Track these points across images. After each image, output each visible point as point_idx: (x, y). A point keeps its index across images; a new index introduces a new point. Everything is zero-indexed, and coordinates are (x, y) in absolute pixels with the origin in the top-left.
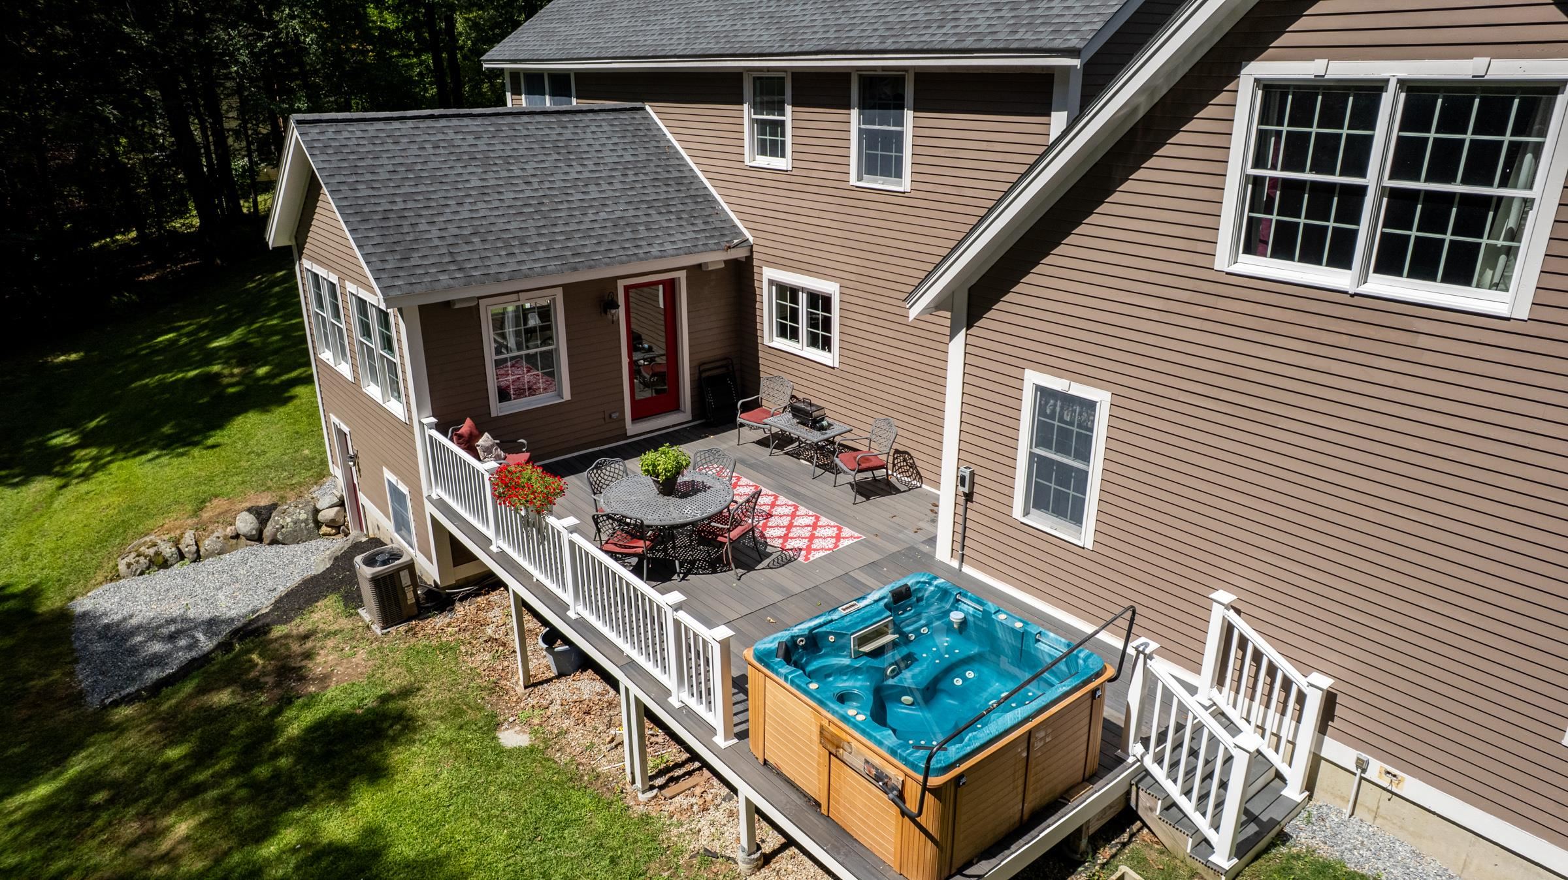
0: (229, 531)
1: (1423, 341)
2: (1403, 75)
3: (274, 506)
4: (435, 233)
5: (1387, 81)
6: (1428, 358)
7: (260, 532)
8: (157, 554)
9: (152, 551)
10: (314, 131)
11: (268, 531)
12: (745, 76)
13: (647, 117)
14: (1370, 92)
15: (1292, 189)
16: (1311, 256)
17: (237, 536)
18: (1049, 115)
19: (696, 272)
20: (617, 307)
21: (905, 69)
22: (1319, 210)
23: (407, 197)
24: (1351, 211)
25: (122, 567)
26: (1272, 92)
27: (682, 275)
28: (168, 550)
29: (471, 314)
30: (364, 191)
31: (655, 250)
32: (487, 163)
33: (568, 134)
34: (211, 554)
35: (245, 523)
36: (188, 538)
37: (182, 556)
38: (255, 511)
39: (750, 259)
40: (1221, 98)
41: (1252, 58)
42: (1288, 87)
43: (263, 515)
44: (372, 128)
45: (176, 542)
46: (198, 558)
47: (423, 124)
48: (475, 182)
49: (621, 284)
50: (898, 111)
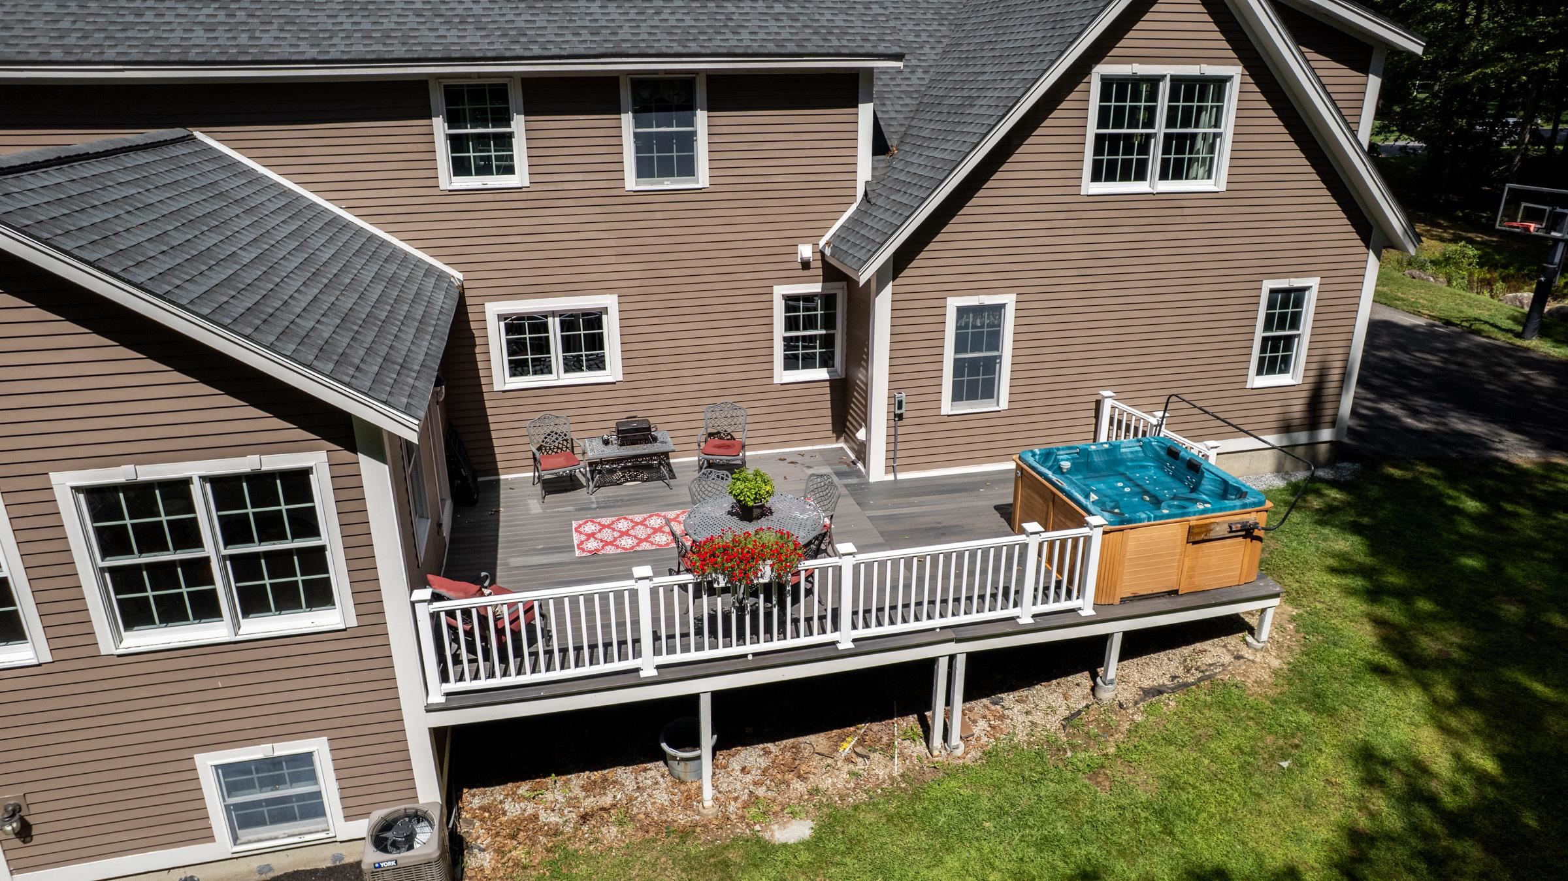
1: (1186, 212)
2: (1173, 73)
5: (1166, 76)
6: (1189, 219)
12: (431, 85)
13: (212, 148)
14: (1154, 81)
15: (1114, 138)
16: (1125, 177)
18: (857, 107)
21: (696, 72)
22: (1128, 150)
24: (1144, 149)
26: (1106, 82)
40: (1081, 87)
41: (1097, 62)
42: (1112, 79)
50: (688, 113)
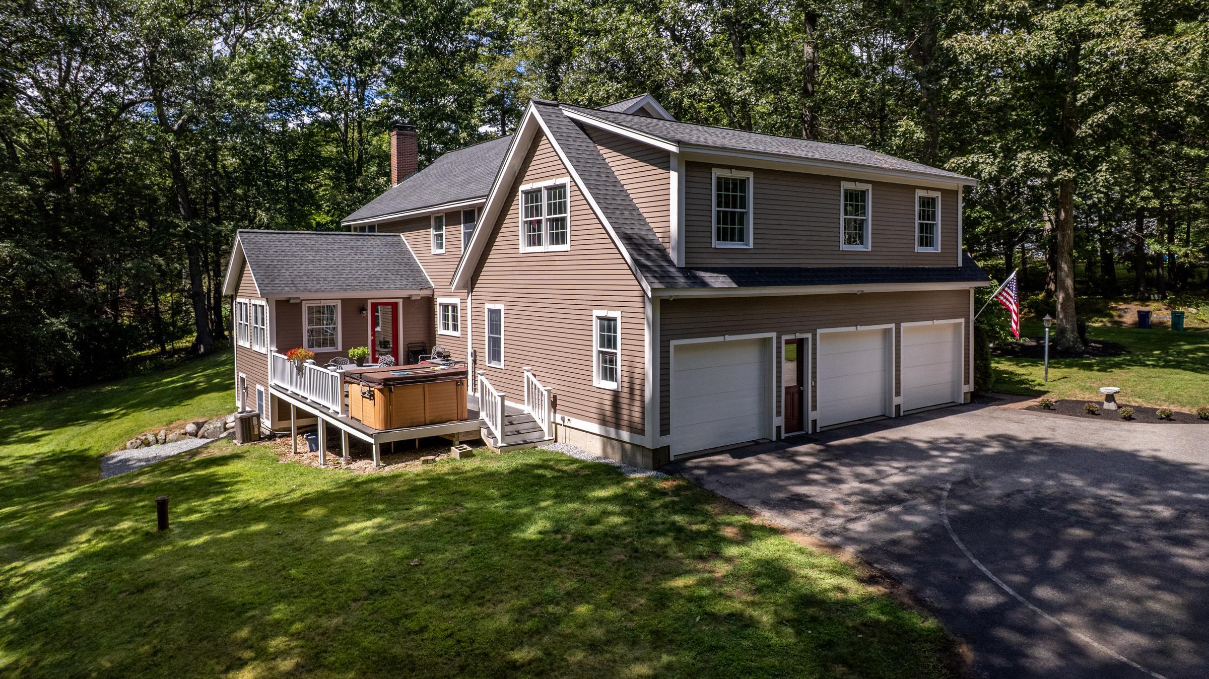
0: (182, 431)
2: (546, 185)
3: (206, 422)
4: (288, 273)
7: (197, 432)
8: (146, 439)
9: (143, 438)
10: (246, 236)
11: (200, 433)
12: (432, 217)
13: (400, 239)
17: (185, 434)
19: (407, 300)
20: (366, 310)
23: (281, 261)
25: (128, 444)
26: (526, 194)
27: (401, 301)
28: (151, 438)
29: (298, 306)
30: (261, 257)
31: (385, 287)
32: (318, 251)
33: (359, 243)
34: (171, 441)
35: (190, 428)
36: (162, 433)
37: (157, 441)
38: (197, 424)
39: (433, 295)
41: (521, 183)
42: (529, 192)
43: (199, 426)
44: (271, 236)
45: (156, 435)
46: (165, 442)
47: (293, 236)
48: (311, 257)
49: (369, 302)
